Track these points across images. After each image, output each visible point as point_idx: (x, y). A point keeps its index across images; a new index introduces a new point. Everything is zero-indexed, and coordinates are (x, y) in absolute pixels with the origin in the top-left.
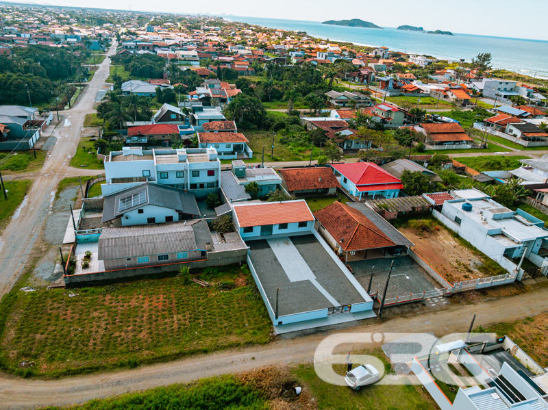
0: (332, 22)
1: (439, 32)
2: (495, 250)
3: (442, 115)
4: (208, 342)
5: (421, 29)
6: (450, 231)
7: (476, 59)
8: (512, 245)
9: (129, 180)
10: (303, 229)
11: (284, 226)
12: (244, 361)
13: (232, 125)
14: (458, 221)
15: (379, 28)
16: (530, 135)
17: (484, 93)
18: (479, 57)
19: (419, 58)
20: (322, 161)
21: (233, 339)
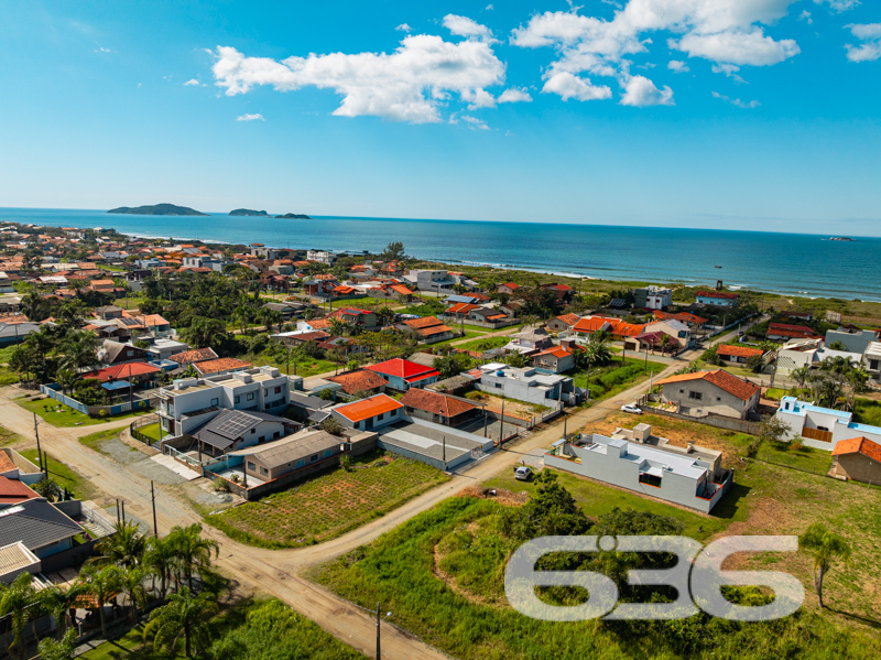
0: (124, 210)
1: (291, 216)
2: (537, 396)
3: (402, 312)
4: (413, 491)
5: (264, 213)
6: (496, 396)
7: (387, 250)
8: (547, 388)
9: (200, 412)
10: (395, 417)
11: (380, 417)
12: (448, 490)
13: (209, 353)
14: (498, 386)
15: (203, 214)
16: (492, 318)
17: (419, 286)
18: (391, 248)
19: (320, 254)
20: (354, 366)
21: (426, 485)
